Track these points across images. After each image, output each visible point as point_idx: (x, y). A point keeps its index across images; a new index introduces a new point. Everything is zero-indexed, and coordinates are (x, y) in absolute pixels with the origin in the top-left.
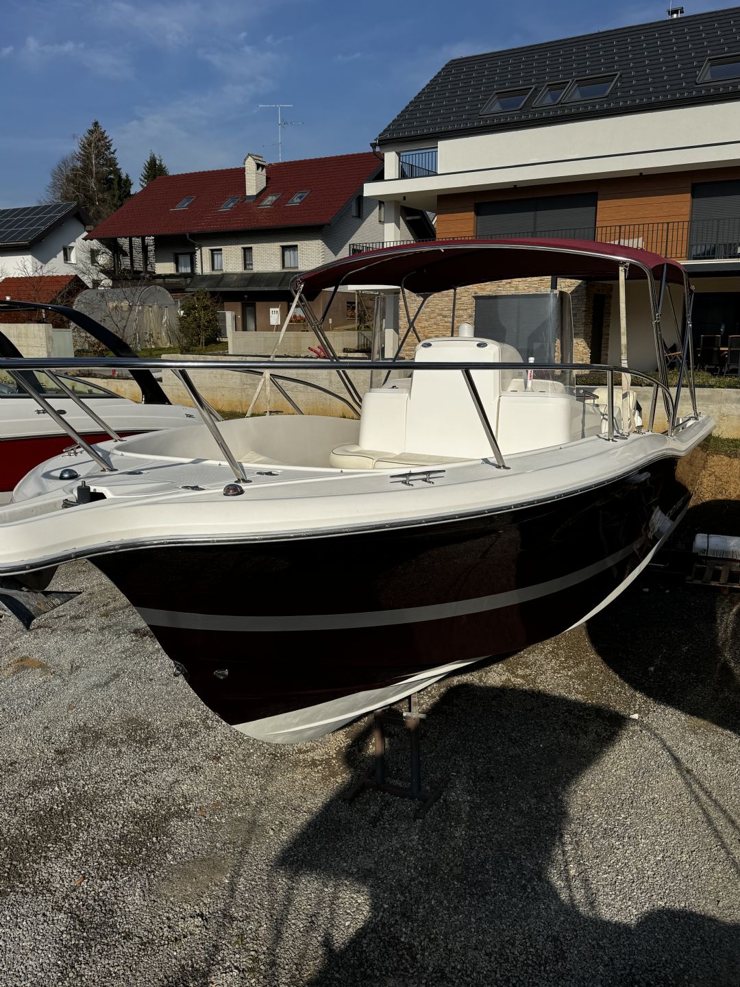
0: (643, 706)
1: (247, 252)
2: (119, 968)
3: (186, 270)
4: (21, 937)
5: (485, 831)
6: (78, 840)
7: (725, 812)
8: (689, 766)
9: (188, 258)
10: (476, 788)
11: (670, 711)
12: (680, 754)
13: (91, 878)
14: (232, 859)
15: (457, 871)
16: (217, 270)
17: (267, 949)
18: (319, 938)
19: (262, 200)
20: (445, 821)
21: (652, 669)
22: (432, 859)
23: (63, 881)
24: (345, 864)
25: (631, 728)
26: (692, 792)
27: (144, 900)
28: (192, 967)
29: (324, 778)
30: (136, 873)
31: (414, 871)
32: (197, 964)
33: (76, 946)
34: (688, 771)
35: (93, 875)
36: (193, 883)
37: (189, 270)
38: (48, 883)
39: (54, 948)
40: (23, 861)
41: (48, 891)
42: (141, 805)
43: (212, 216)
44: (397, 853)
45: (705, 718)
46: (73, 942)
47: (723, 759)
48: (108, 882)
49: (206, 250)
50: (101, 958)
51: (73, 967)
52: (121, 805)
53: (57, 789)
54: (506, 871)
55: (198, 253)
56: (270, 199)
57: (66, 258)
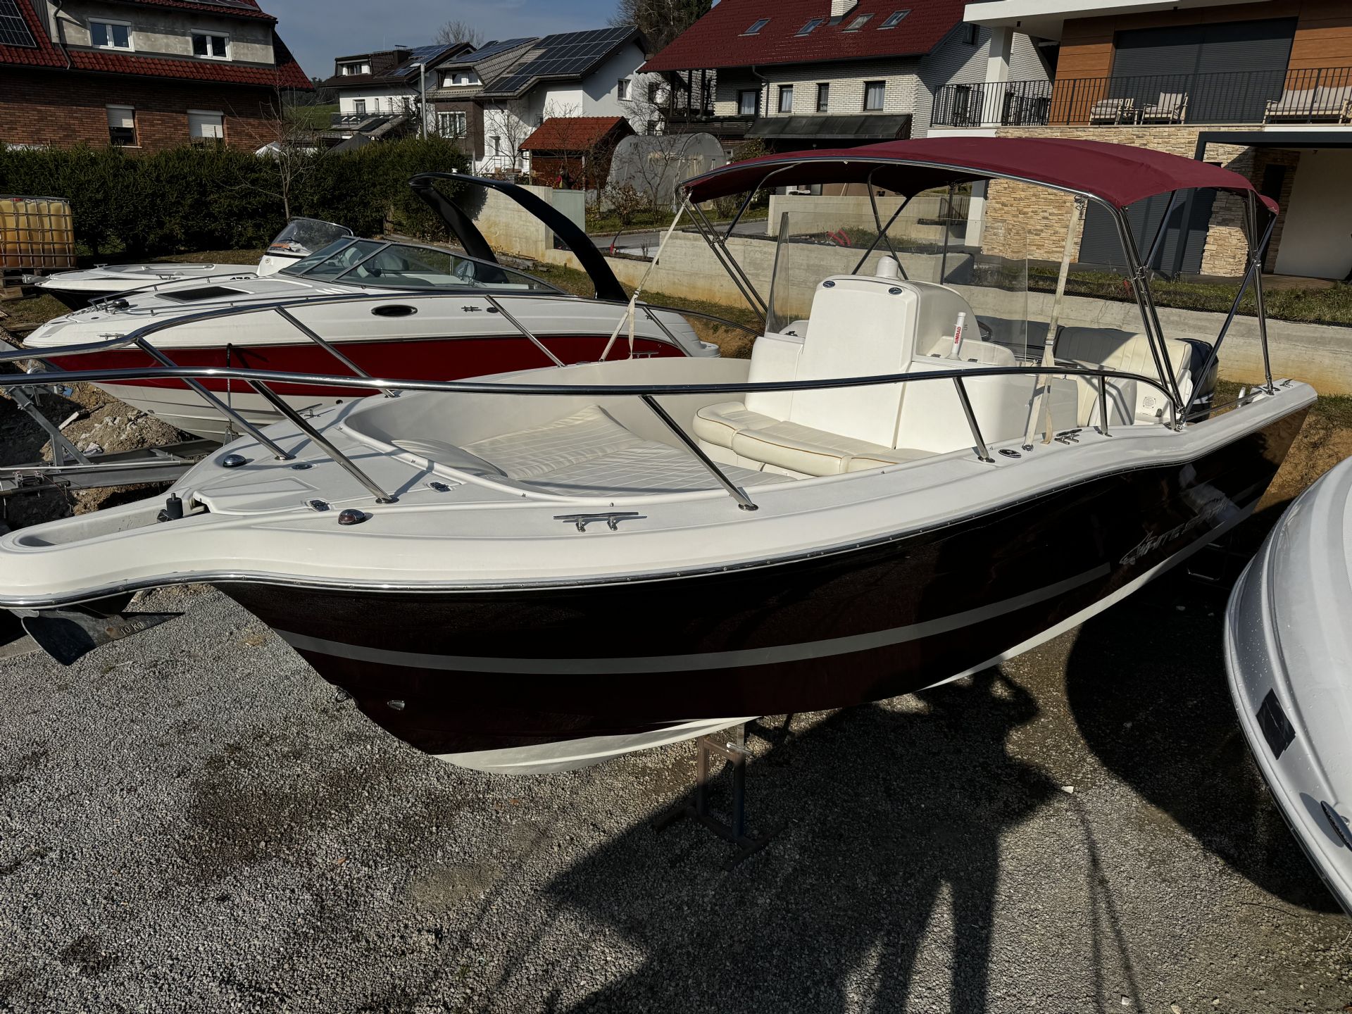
0: (1089, 776)
1: (823, 88)
2: (333, 971)
3: (748, 111)
4: (261, 910)
5: (797, 904)
6: (361, 812)
7: (1123, 950)
8: (1107, 874)
9: (753, 96)
10: (813, 844)
11: (1124, 789)
12: (1105, 856)
13: (353, 861)
14: (501, 872)
15: (738, 948)
16: (785, 112)
17: (486, 991)
18: (544, 993)
19: (850, 23)
20: (753, 881)
21: (1129, 725)
22: (716, 926)
23: (326, 857)
24: (616, 908)
25: (1056, 805)
26: (1094, 912)
27: (392, 899)
28: (403, 990)
29: (645, 793)
30: (399, 865)
31: (688, 937)
32: (410, 988)
33: (306, 934)
34: (1103, 882)
35: (357, 856)
36: (448, 891)
37: (752, 112)
38: (313, 855)
39: (284, 931)
40: (301, 824)
41: (308, 864)
42: (441, 784)
43: (785, 43)
44: (679, 908)
45: (1166, 811)
46: (304, 930)
47: (1161, 874)
48: (366, 869)
49: (774, 87)
50: (321, 955)
51: (291, 958)
52: (421, 780)
53: (369, 747)
54: (797, 963)
55: (764, 90)
56: (861, 20)
57: (621, 93)
